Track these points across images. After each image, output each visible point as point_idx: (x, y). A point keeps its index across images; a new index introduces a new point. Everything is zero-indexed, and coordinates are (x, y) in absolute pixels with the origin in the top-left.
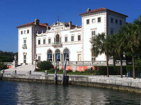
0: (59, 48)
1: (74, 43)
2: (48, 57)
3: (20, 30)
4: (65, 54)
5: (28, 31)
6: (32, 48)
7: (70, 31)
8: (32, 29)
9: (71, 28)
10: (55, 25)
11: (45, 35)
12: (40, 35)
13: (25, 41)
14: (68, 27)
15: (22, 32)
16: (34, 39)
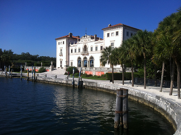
0: (86, 56)
1: (97, 52)
2: (78, 63)
3: (58, 42)
4: (90, 61)
5: (64, 42)
6: (67, 55)
7: (95, 42)
8: (67, 41)
9: (96, 40)
10: (83, 38)
11: (76, 46)
12: (72, 45)
13: (61, 50)
14: (93, 39)
15: (59, 43)
16: (68, 49)
